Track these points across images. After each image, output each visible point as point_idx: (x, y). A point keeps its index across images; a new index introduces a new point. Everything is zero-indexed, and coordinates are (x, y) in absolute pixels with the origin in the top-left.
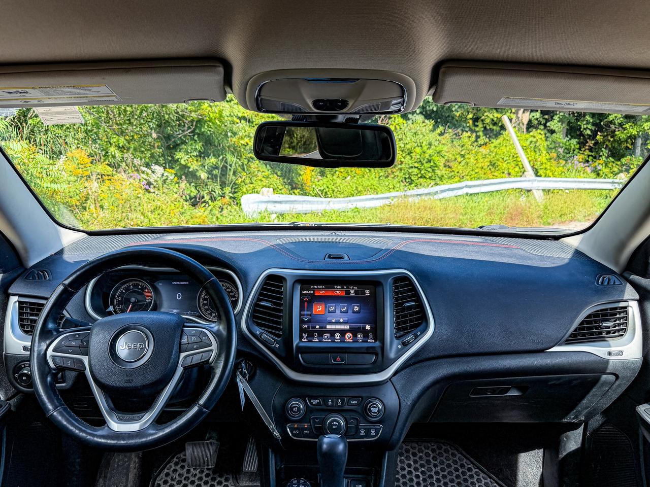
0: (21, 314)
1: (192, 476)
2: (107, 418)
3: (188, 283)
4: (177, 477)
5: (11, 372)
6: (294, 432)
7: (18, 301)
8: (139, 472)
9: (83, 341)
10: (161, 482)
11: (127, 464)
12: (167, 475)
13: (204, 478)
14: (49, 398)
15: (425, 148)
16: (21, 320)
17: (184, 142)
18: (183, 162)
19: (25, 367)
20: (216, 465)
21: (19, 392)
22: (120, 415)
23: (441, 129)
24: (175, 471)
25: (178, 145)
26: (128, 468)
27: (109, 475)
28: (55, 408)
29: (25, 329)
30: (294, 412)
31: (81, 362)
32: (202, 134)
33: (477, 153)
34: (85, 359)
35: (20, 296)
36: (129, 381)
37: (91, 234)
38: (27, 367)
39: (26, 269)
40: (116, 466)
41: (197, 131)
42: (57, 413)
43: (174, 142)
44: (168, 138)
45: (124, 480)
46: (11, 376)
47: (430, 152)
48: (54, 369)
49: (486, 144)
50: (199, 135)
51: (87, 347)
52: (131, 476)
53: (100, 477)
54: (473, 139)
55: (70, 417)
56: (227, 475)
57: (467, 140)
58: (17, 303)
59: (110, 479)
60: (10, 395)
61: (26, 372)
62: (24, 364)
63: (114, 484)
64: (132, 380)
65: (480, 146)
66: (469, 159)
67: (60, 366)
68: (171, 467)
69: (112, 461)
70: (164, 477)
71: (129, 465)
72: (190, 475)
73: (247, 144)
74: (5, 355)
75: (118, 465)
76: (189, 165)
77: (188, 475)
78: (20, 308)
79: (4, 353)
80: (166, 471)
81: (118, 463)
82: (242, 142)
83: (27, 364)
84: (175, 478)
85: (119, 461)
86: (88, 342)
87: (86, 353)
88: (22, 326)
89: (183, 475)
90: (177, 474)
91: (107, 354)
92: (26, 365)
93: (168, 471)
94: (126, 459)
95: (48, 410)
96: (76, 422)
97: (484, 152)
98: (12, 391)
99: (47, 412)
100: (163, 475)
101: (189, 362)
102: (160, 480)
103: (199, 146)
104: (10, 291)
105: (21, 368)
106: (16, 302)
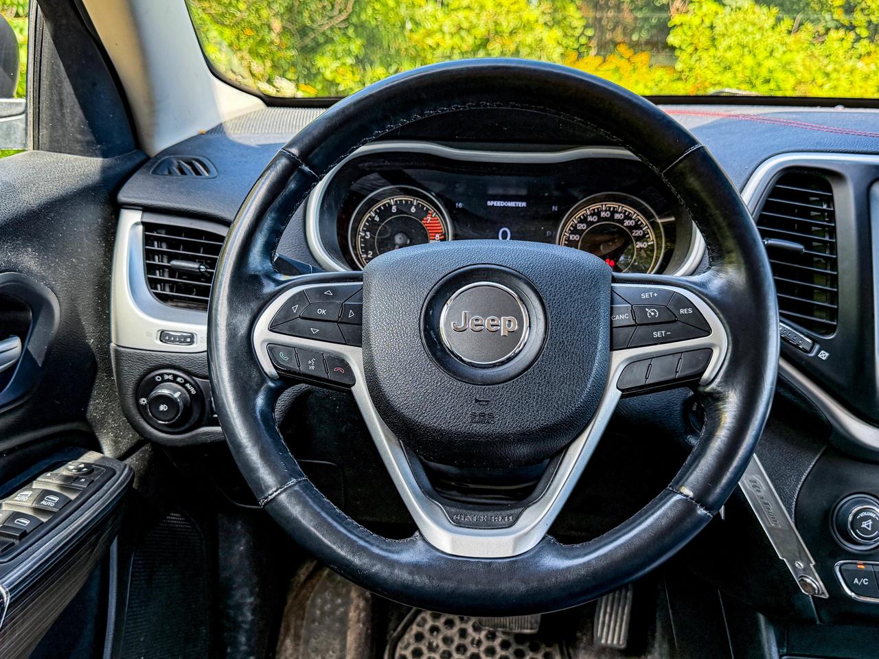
0: (149, 254)
1: (472, 643)
2: (420, 517)
3: (524, 204)
4: (441, 644)
5: (130, 391)
6: (856, 581)
7: (143, 223)
8: (367, 629)
9: (345, 309)
10: (408, 653)
11: (342, 610)
12: (419, 637)
13: (498, 649)
14: (264, 454)
15: (760, 57)
16: (150, 269)
17: (329, 40)
18: (328, 75)
19: (164, 381)
20: (540, 628)
21: (144, 440)
22: (453, 510)
23: (787, 23)
24: (434, 629)
25: (319, 45)
26: (343, 620)
27: (303, 632)
28: (282, 482)
29: (159, 291)
30: (865, 531)
31: (342, 363)
32: (361, 26)
33: (852, 72)
34: (354, 357)
35: (146, 209)
36: (484, 418)
37: (272, 102)
38: (168, 380)
39: (148, 158)
40: (318, 612)
41: (354, 20)
42: (289, 496)
43: (314, 39)
44: (303, 31)
45: (337, 644)
46: (130, 401)
47: (770, 63)
48: (272, 379)
49: (869, 54)
50: (356, 27)
51: (358, 321)
52: (351, 638)
53: (286, 635)
54: (847, 44)
55: (322, 509)
56: (548, 645)
57: (836, 45)
58: (141, 228)
59: (307, 642)
60: (124, 447)
61: (166, 392)
62: (162, 375)
63: (316, 650)
64: (491, 416)
65: (860, 57)
66: (838, 79)
67: (289, 371)
68: (424, 620)
69: (309, 602)
70: (412, 641)
71: (346, 613)
72: (467, 641)
73: (438, 45)
74: (116, 351)
75: (323, 613)
76: (339, 80)
77: (463, 642)
78: (148, 240)
79: (113, 345)
80: (415, 629)
81: (322, 607)
82: (430, 41)
83: (168, 374)
84: (437, 646)
85: (325, 602)
86: (359, 310)
87: (356, 340)
88: (152, 283)
89: (452, 641)
90: (441, 637)
91: (417, 342)
92: (166, 377)
93: (420, 629)
94: (339, 601)
95: (261, 488)
96: (340, 524)
97: (866, 70)
98: (129, 438)
99: (263, 492)
100: (409, 637)
101: (639, 377)
102: (406, 647)
103: (356, 46)
104: (123, 197)
105: (154, 384)
106: (137, 224)
